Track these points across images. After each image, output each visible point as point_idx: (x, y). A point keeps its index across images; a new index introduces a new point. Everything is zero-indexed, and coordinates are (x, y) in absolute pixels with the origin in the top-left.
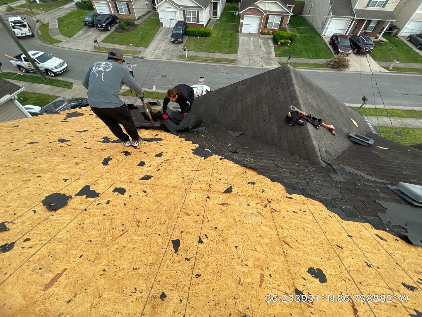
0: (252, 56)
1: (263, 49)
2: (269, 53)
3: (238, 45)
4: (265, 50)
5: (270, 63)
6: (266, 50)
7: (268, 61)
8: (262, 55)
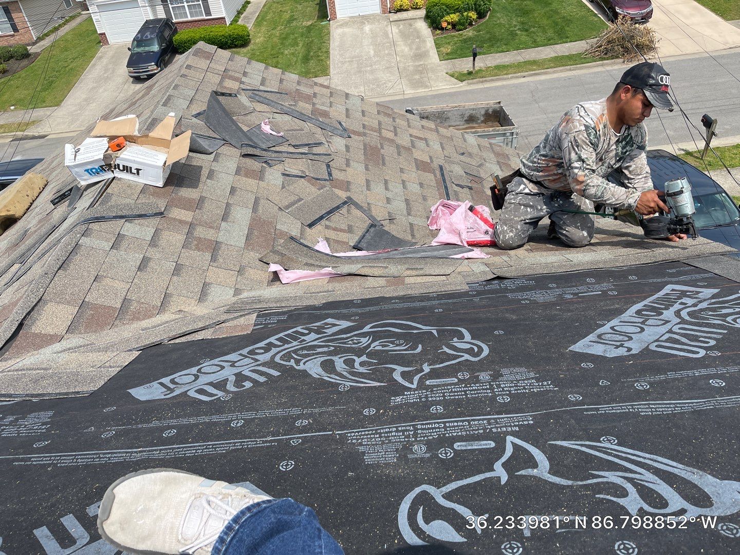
0: (372, 72)
1: (403, 48)
2: (420, 55)
3: (328, 52)
4: (406, 49)
5: (426, 79)
6: (411, 49)
7: (419, 75)
8: (401, 65)
